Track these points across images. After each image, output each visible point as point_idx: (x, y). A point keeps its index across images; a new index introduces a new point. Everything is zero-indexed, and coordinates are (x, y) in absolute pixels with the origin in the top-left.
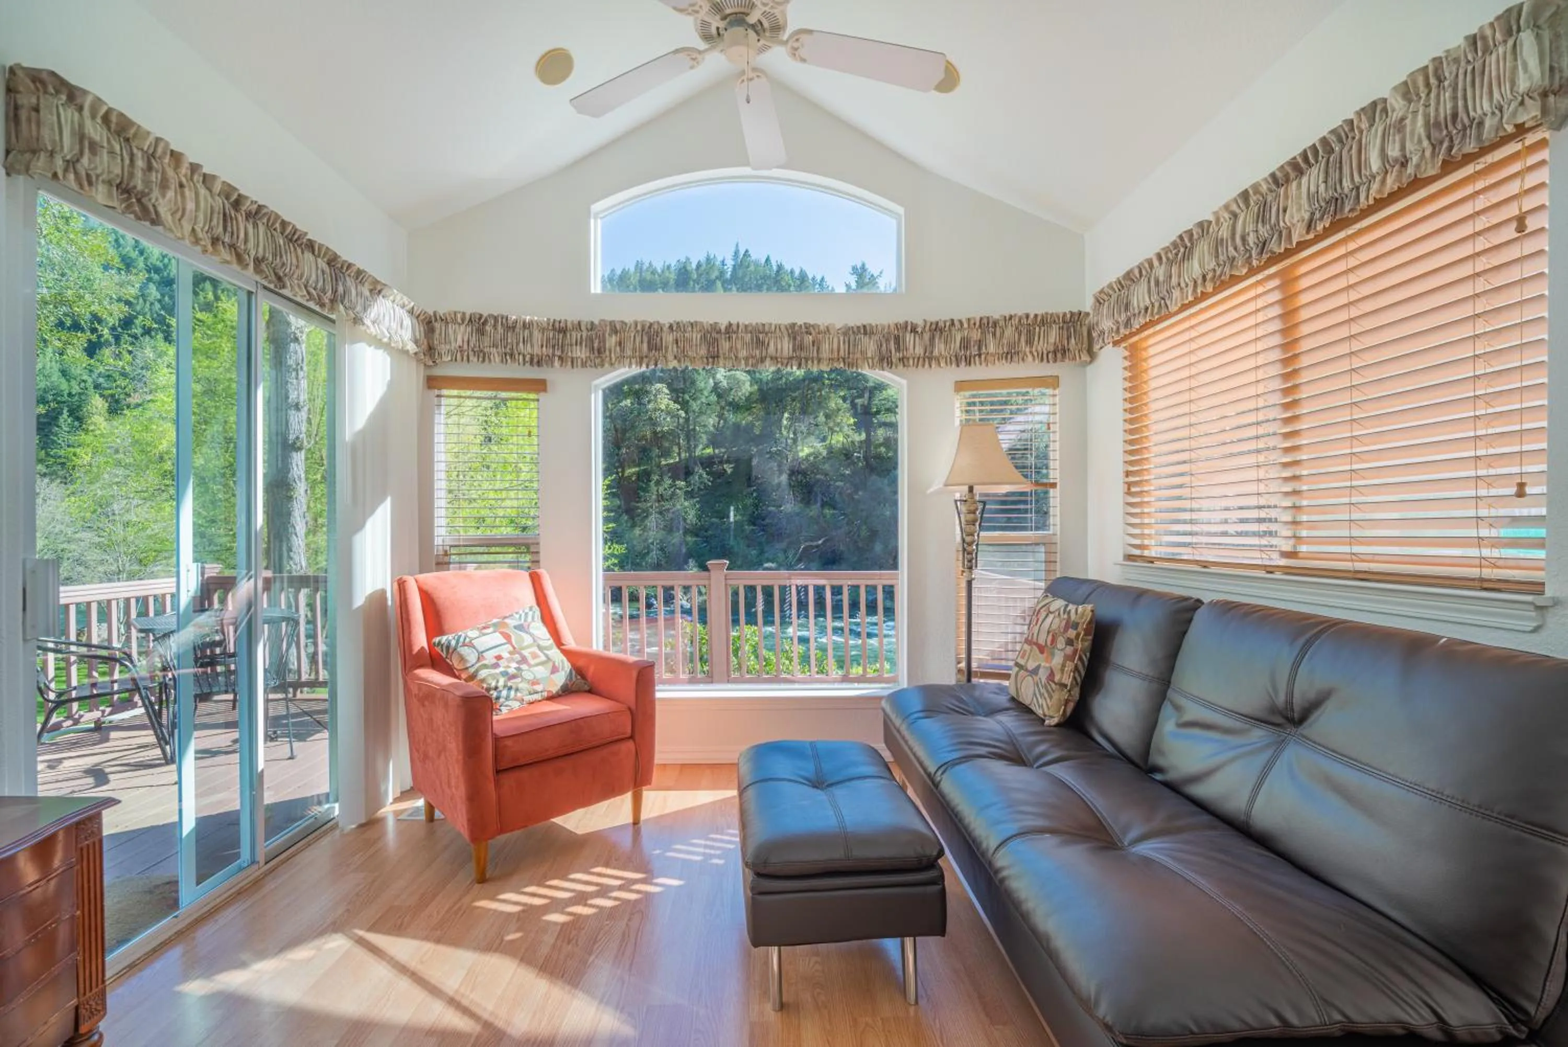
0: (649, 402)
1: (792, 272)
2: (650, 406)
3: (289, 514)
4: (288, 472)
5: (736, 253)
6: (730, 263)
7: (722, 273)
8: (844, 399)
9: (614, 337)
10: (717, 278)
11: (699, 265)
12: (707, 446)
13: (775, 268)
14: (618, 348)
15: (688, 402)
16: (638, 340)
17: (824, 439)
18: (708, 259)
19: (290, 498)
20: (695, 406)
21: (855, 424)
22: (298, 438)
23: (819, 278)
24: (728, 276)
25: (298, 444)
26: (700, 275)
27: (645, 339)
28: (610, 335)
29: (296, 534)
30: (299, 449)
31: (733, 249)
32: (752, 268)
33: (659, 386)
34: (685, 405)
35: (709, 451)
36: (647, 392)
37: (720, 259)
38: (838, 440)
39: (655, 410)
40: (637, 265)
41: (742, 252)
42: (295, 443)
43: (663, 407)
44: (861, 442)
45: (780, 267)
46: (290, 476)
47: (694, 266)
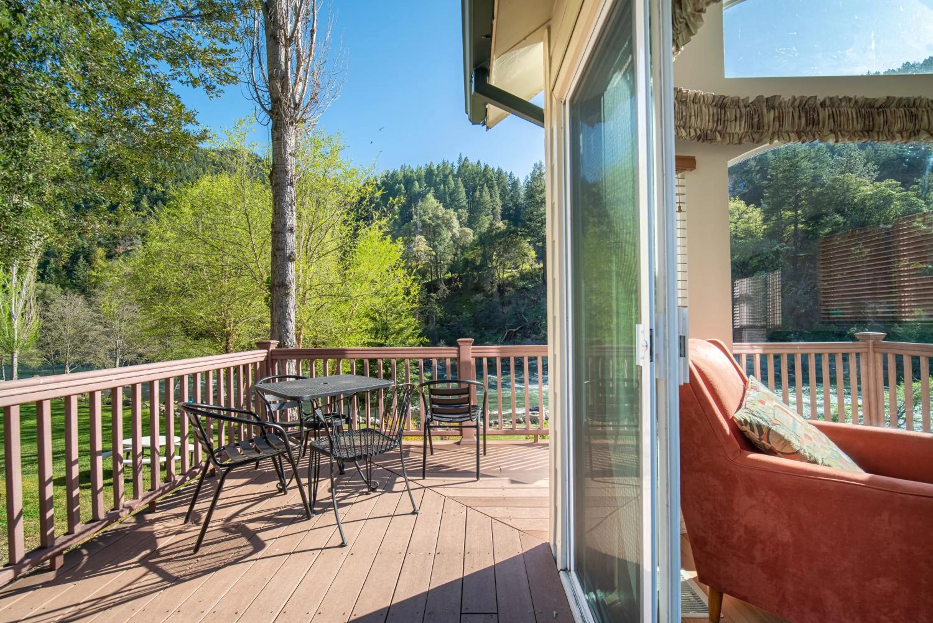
0: (414, 246)
1: (493, 169)
2: (415, 249)
3: (287, 306)
4: (286, 276)
5: (460, 159)
6: (456, 165)
7: (452, 171)
8: (530, 243)
9: (772, 112)
10: (449, 174)
11: (438, 167)
12: (447, 273)
13: (483, 167)
14: (777, 123)
15: (436, 246)
16: (796, 115)
17: (517, 268)
18: (444, 163)
19: (287, 295)
20: (441, 248)
21: (536, 258)
22: (292, 252)
23: (509, 173)
24: (455, 172)
25: (293, 257)
26: (439, 172)
27: (803, 115)
28: (769, 111)
29: (291, 320)
30: (293, 260)
31: (459, 157)
32: (470, 167)
33: (419, 237)
34: (435, 247)
35: (449, 275)
36: (413, 241)
37: (451, 162)
38: (526, 267)
39: (418, 251)
40: (402, 168)
41: (463, 158)
42: (290, 256)
43: (423, 249)
44: (540, 269)
45: (486, 167)
46: (287, 279)
47: (435, 167)
